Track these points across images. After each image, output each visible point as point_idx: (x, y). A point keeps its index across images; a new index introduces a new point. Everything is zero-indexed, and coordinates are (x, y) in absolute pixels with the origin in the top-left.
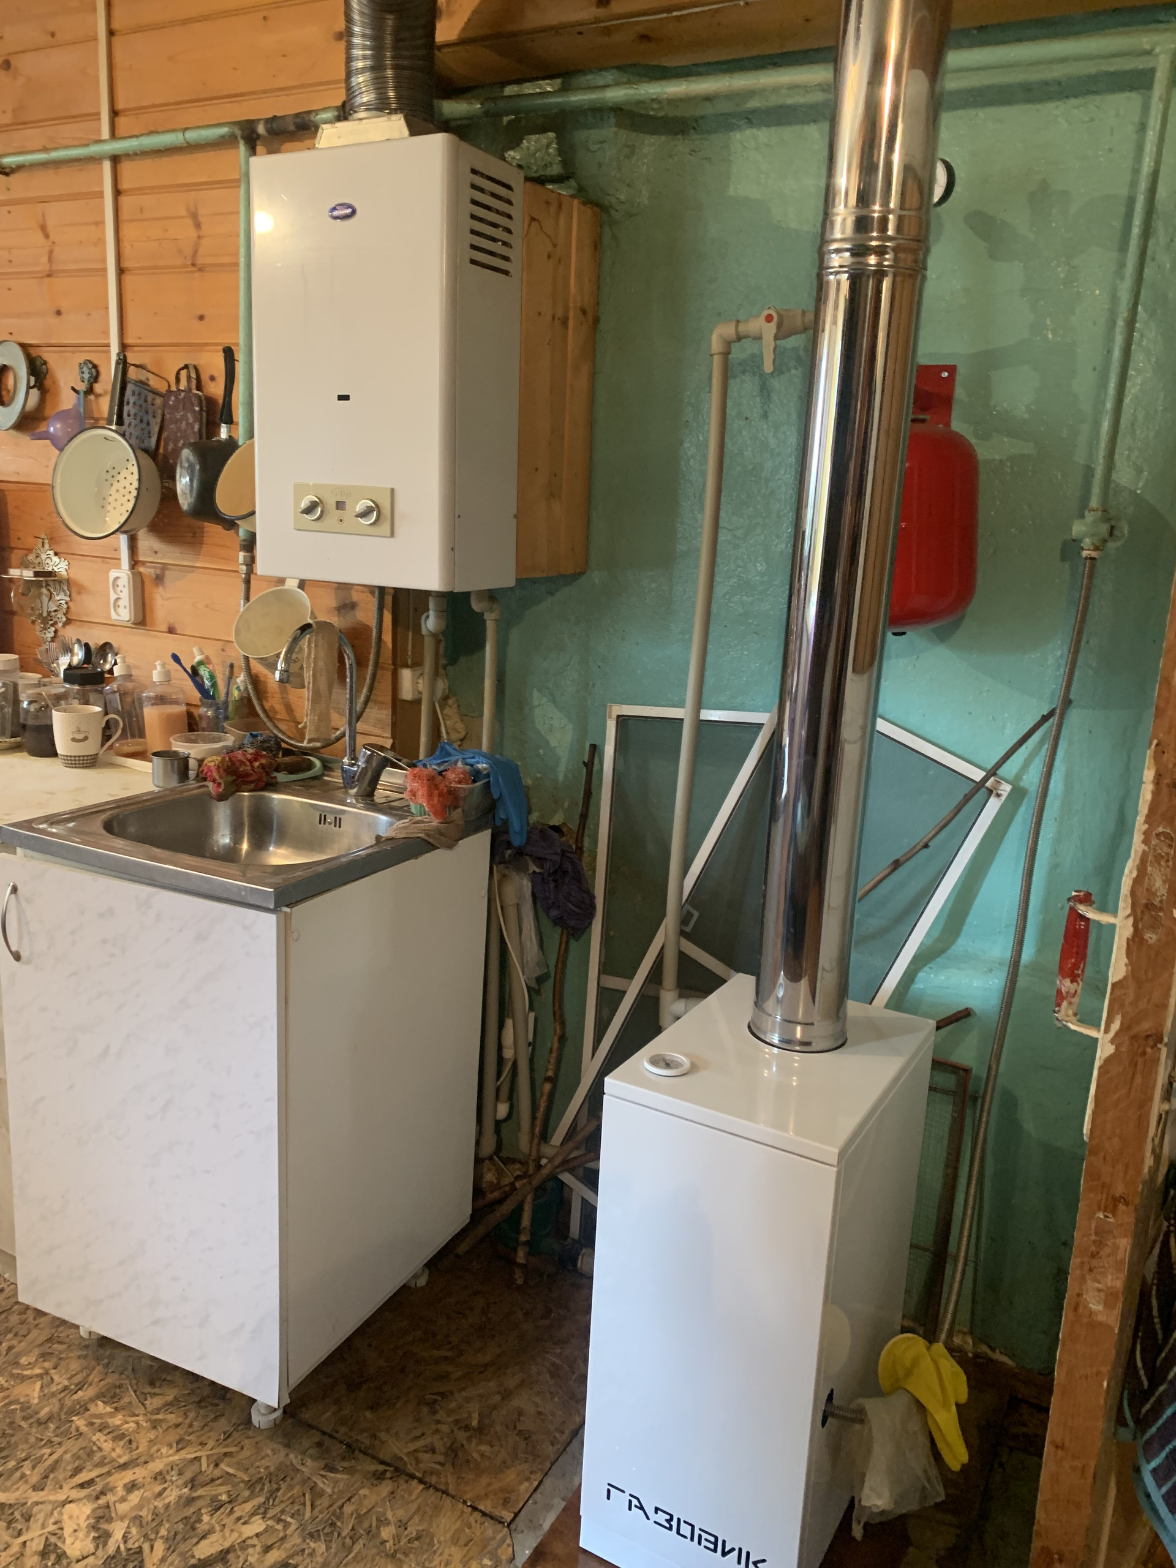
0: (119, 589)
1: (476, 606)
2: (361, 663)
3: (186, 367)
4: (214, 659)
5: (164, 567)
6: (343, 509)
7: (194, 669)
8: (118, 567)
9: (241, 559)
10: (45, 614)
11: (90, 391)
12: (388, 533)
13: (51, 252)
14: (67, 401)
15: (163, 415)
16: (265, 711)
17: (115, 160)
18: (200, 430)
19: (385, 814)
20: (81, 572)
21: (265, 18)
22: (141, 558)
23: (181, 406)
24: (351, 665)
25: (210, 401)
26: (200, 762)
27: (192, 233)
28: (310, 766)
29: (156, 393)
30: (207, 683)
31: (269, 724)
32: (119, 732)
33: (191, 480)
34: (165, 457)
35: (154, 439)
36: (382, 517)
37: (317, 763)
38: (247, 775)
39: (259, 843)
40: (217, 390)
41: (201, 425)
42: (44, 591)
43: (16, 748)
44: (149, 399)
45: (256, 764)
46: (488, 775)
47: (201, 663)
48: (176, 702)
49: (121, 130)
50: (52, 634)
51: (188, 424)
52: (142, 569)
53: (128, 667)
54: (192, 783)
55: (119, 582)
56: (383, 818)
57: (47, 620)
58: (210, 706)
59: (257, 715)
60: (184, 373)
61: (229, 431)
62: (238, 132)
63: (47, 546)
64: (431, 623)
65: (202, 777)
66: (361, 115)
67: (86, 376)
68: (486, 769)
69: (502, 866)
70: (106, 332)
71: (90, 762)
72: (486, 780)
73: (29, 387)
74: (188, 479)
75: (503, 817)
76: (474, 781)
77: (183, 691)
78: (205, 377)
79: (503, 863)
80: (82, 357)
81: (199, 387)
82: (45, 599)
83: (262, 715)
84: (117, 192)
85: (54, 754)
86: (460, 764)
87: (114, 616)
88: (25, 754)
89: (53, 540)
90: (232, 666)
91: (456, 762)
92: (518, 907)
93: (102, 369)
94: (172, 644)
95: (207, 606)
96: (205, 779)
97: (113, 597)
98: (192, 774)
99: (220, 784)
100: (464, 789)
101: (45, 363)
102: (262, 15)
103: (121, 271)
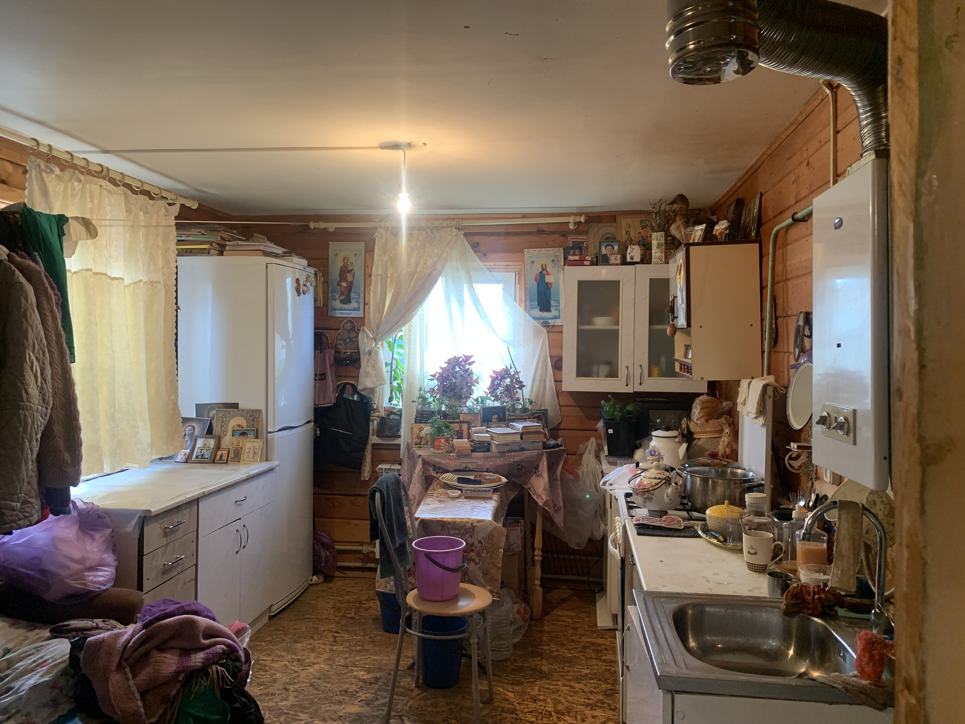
12: (853, 442)
36: (849, 430)
50: (811, 485)
57: (809, 475)
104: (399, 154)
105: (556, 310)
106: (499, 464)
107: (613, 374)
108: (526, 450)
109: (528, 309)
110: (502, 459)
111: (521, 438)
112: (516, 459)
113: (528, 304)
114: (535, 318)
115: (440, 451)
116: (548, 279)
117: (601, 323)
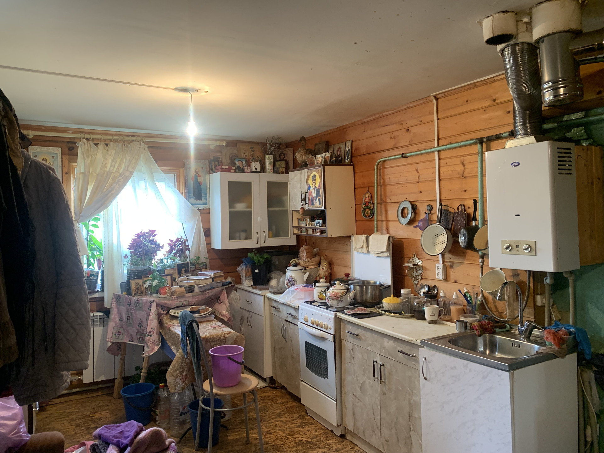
0: (439, 270)
1: (565, 275)
2: (523, 293)
3: (461, 205)
4: (470, 291)
5: (453, 263)
6: (519, 247)
7: (465, 294)
8: (439, 263)
9: (480, 261)
10: (415, 276)
11: (430, 213)
12: (535, 254)
13: (419, 176)
14: (423, 216)
15: (453, 219)
16: (489, 308)
17: (439, 151)
18: (466, 223)
19: (536, 344)
20: (426, 264)
21: (485, 110)
22: (446, 260)
23: (459, 216)
24: (520, 295)
25: (469, 215)
26: (471, 324)
27: (462, 168)
28: (506, 327)
29: (451, 213)
30: (469, 299)
31: (491, 313)
32: (443, 313)
33: (465, 238)
34: (454, 231)
35: (450, 226)
36: (532, 249)
37: (508, 326)
38: (487, 329)
39: (492, 351)
40: (471, 211)
41: (466, 222)
42: (415, 269)
43: (412, 317)
44: (449, 215)
45: (490, 325)
46: (575, 333)
47: (466, 292)
48: (460, 305)
49: (441, 144)
50: (417, 282)
51: (461, 221)
52: (446, 263)
53: (445, 294)
54: (469, 331)
55: (439, 267)
56: (536, 346)
57: (415, 278)
58: (470, 306)
59: (486, 310)
60: (460, 207)
61: (475, 223)
62: (477, 141)
63: (416, 257)
64: (548, 281)
65: (472, 329)
66: (520, 137)
67: (429, 209)
68: (574, 331)
69: (581, 367)
70: (435, 196)
71: (435, 322)
72: (574, 335)
73: (412, 213)
74: (463, 238)
75: (582, 348)
76: (570, 335)
77: (462, 301)
78: (466, 207)
79: (582, 365)
80: (428, 204)
81: (465, 210)
82: (415, 272)
83: (488, 309)
84: (439, 159)
85: (424, 319)
86: (563, 329)
87: (437, 277)
88: (415, 319)
89: (417, 255)
90: (477, 294)
91: (562, 328)
92: (589, 382)
93: (434, 207)
94: (457, 287)
95: (467, 275)
96: (473, 329)
97: (437, 272)
98: (468, 328)
99: (479, 331)
100: (567, 338)
101: (416, 206)
102: (484, 109)
103: (440, 180)
104: (188, 95)
105: (205, 199)
106: (200, 299)
107: (249, 237)
108: (215, 288)
109: (187, 198)
110: (202, 296)
111: (213, 280)
112: (210, 294)
113: (187, 195)
114: (193, 204)
115: (166, 296)
116: (200, 179)
117: (240, 207)
